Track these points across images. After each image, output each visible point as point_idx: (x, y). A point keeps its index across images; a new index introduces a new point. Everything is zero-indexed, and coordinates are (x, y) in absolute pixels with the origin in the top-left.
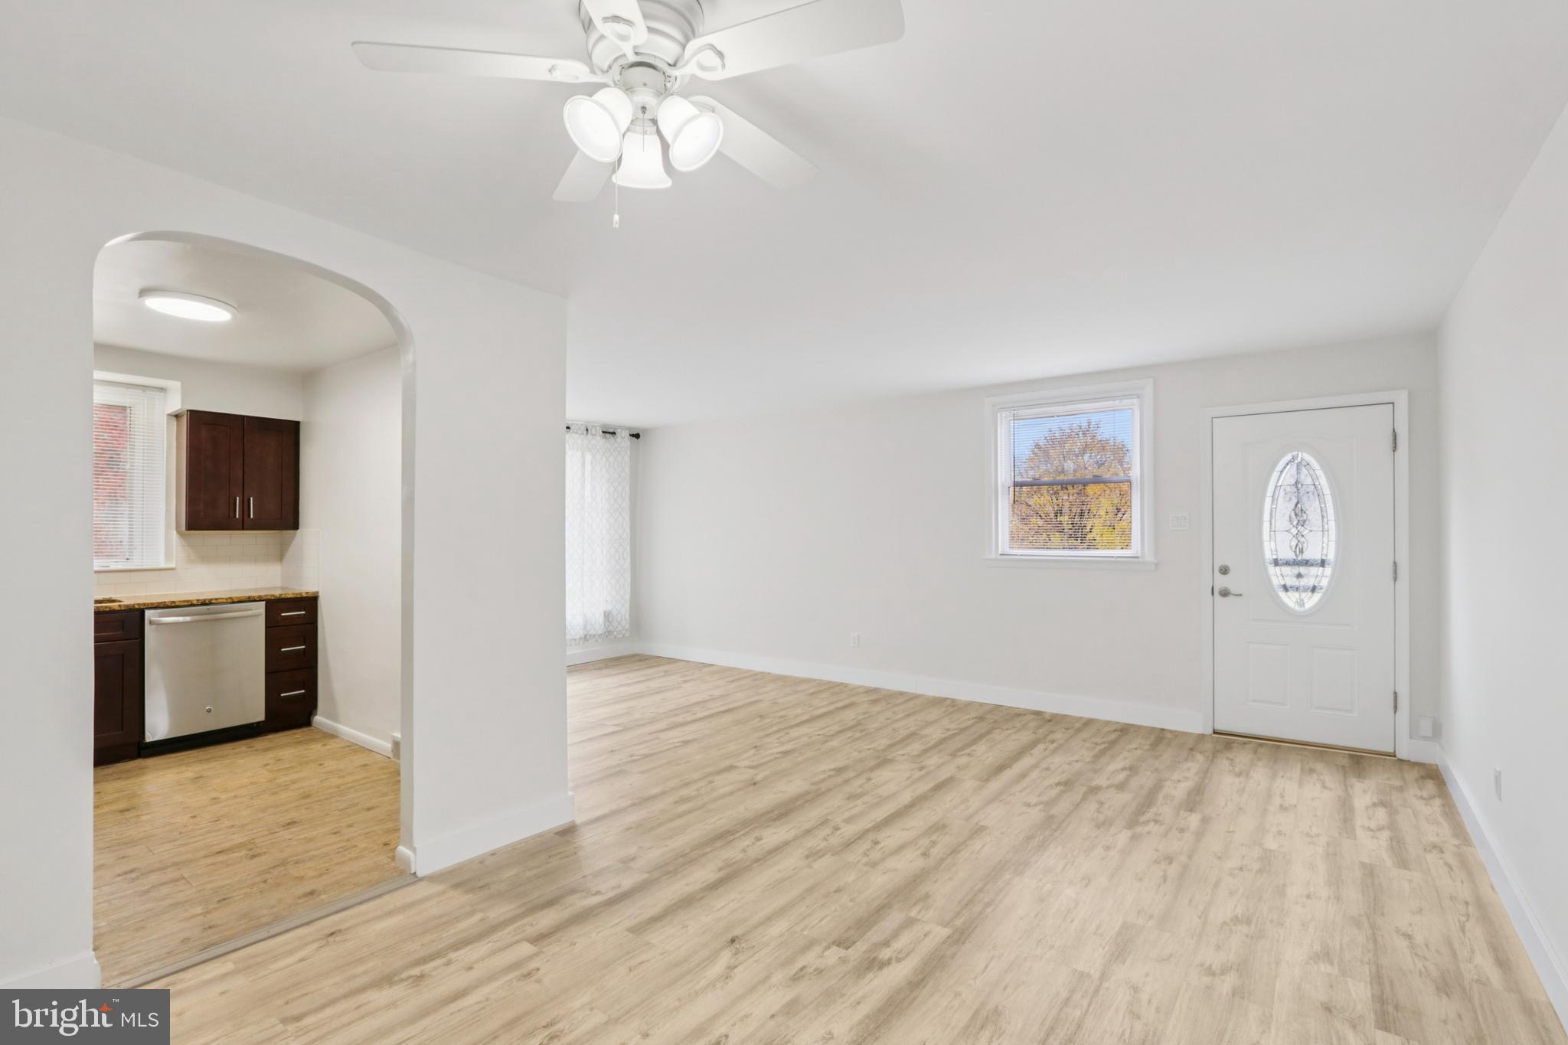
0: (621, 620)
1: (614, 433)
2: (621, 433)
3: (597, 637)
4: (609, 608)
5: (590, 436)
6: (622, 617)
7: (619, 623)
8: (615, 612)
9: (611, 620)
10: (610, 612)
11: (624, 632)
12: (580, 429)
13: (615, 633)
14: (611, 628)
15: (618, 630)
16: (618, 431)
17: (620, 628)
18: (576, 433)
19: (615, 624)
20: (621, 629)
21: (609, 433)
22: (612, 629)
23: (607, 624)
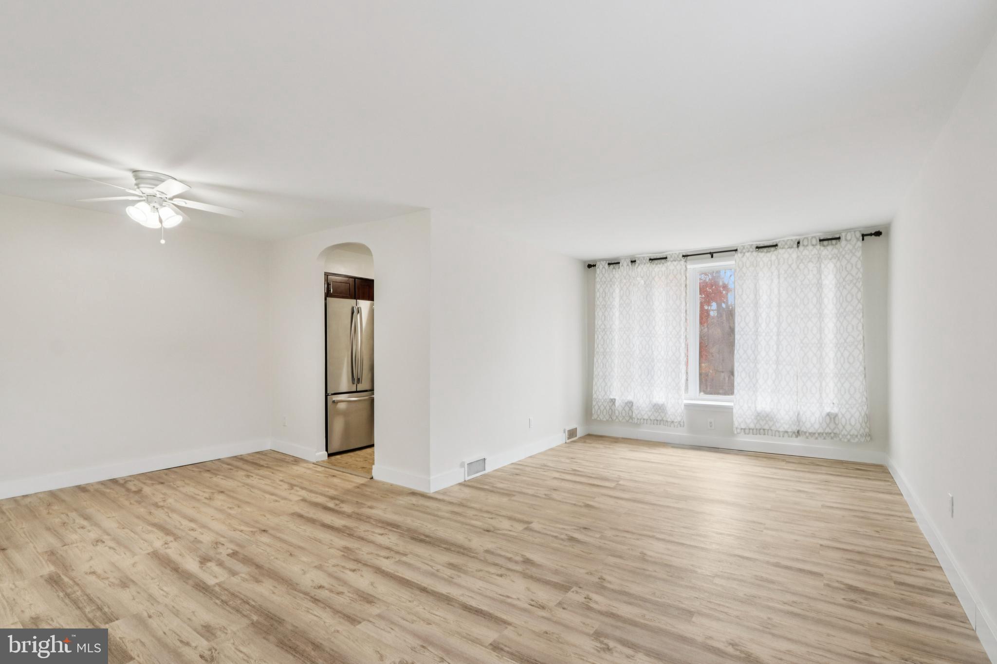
0: (846, 423)
1: (839, 238)
2: (846, 236)
3: (807, 434)
4: (835, 410)
5: (801, 248)
6: (846, 420)
7: (844, 427)
8: (840, 416)
9: (837, 422)
10: (836, 415)
11: (849, 437)
12: (786, 244)
13: (840, 436)
14: (836, 431)
15: (843, 433)
16: (843, 236)
17: (844, 432)
18: (783, 248)
19: (840, 427)
20: (846, 433)
21: (830, 239)
22: (838, 432)
23: (832, 426)
